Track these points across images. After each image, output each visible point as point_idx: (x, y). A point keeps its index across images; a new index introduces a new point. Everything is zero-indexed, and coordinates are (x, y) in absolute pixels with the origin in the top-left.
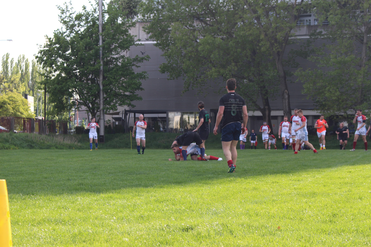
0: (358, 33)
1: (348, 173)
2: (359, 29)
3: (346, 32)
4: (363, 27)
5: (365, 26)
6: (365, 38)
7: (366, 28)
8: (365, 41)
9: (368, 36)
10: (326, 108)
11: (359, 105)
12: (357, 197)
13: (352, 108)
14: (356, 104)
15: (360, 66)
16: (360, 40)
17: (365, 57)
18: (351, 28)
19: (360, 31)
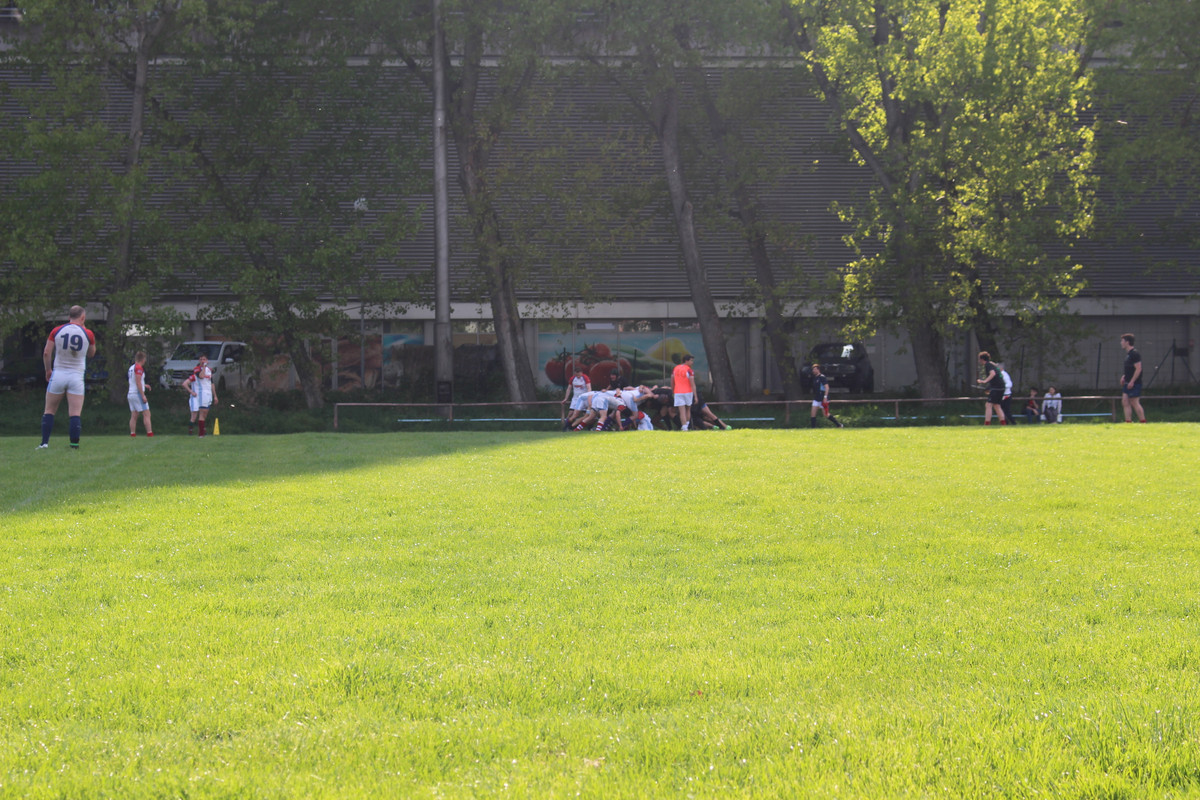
0: (117, 54)
2: (121, 41)
3: (80, 48)
4: (135, 35)
5: (139, 31)
6: (140, 69)
7: (143, 36)
8: (140, 80)
9: (151, 63)
10: (13, 299)
11: (121, 291)
13: (97, 300)
14: (111, 286)
15: (125, 163)
16: (124, 77)
17: (141, 133)
18: (93, 36)
19: (122, 48)
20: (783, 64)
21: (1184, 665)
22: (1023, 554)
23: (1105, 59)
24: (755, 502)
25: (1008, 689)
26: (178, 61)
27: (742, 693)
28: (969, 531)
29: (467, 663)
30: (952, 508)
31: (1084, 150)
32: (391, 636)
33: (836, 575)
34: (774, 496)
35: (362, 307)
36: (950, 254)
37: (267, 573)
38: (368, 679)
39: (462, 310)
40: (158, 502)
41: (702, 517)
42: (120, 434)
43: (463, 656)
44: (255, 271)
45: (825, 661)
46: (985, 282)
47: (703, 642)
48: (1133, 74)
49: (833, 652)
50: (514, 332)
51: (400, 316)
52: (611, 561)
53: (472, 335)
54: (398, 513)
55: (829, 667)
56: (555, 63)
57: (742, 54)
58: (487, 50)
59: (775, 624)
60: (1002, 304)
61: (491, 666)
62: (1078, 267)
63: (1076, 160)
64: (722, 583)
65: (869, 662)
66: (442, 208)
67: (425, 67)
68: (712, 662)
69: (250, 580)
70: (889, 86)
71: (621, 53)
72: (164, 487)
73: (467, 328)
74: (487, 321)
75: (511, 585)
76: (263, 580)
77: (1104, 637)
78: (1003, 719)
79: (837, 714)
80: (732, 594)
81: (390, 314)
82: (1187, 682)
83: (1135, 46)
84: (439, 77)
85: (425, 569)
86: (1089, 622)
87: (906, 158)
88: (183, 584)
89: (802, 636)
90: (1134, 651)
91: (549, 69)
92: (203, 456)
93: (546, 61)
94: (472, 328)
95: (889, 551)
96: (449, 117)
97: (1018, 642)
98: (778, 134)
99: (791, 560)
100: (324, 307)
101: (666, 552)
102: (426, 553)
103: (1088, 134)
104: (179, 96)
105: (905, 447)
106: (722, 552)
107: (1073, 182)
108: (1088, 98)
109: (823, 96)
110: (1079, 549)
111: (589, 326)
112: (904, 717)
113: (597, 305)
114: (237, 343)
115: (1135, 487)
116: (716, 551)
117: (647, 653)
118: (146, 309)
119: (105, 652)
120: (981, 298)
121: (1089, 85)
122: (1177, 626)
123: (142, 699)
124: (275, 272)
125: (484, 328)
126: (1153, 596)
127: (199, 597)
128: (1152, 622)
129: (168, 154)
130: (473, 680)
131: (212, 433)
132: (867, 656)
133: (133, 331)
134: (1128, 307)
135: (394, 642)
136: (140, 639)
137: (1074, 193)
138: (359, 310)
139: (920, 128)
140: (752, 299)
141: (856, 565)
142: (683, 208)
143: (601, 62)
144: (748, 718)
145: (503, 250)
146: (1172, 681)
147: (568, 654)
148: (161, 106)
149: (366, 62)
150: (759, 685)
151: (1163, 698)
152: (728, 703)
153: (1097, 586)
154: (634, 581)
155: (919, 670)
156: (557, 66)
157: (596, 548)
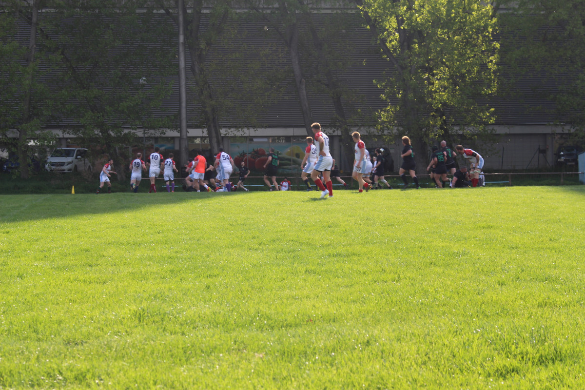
0: (23, 7)
1: (4, 235)
2: (25, 1)
6: (34, 15)
8: (34, 20)
9: (40, 11)
11: (25, 124)
12: (15, 275)
13: (14, 128)
14: (21, 121)
15: (27, 61)
16: (26, 18)
17: (35, 46)
19: (25, 4)
20: (349, 12)
21: (545, 305)
22: (467, 251)
23: (505, 9)
24: (337, 226)
25: (460, 318)
26: (53, 10)
27: (332, 320)
28: (441, 240)
29: (198, 307)
30: (432, 229)
31: (495, 53)
32: (160, 293)
33: (376, 262)
34: (346, 223)
35: (144, 131)
36: (431, 104)
37: (99, 262)
38: (149, 315)
39: (193, 132)
40: (45, 227)
41: (311, 233)
42: (25, 194)
43: (195, 303)
44: (92, 113)
45: (372, 304)
46: (448, 118)
47: (312, 295)
48: (519, 16)
49: (376, 300)
50: (218, 143)
51: (163, 135)
52: (267, 256)
53: (198, 144)
54: (163, 232)
55: (374, 307)
56: (238, 11)
57: (330, 7)
58: (205, 5)
59: (347, 286)
60: (456, 128)
61: (210, 308)
62: (492, 109)
63: (491, 58)
64: (321, 266)
65: (393, 305)
66: (183, 82)
67: (174, 13)
68: (317, 305)
69: (90, 266)
70: (400, 22)
71: (270, 7)
72: (48, 220)
73: (195, 141)
74: (205, 137)
75: (219, 268)
76: (97, 266)
77: (506, 292)
78: (458, 333)
79: (378, 331)
80: (326, 271)
81: (158, 134)
82: (547, 314)
83: (519, 2)
84: (181, 18)
85: (176, 260)
86: (499, 285)
87: (409, 58)
88: (58, 268)
89: (360, 292)
90: (521, 299)
91: (234, 14)
92: (67, 205)
93: (233, 11)
94: (198, 141)
95: (402, 250)
96: (186, 38)
97: (465, 295)
98: (348, 46)
99: (354, 254)
100: (126, 131)
101: (294, 251)
102: (177, 252)
103: (498, 45)
104: (53, 28)
105: (409, 199)
106: (321, 251)
107: (490, 69)
108: (497, 28)
109: (368, 27)
110: (494, 249)
111: (255, 140)
112: (410, 332)
113: (259, 130)
114: (83, 149)
115: (521, 217)
116: (318, 250)
117: (285, 301)
118: (38, 132)
119: (20, 302)
120: (446, 125)
121: (498, 22)
122: (542, 286)
123: (39, 325)
124: (101, 114)
125: (204, 141)
126: (530, 271)
127: (66, 274)
128: (529, 284)
129: (48, 56)
130: (201, 315)
131: (71, 193)
132: (392, 302)
133: (32, 143)
134: (517, 130)
135: (162, 296)
136: (37, 295)
137: (490, 74)
138: (143, 132)
139: (416, 43)
140: (335, 126)
141: (386, 257)
142: (301, 82)
143: (260, 11)
144: (335, 332)
145: (213, 102)
146: (539, 313)
147: (247, 302)
148: (45, 32)
149: (145, 11)
150: (340, 316)
151: (535, 322)
152: (325, 325)
153: (503, 267)
154: (278, 265)
155: (417, 309)
156: (239, 13)
157: (259, 249)
